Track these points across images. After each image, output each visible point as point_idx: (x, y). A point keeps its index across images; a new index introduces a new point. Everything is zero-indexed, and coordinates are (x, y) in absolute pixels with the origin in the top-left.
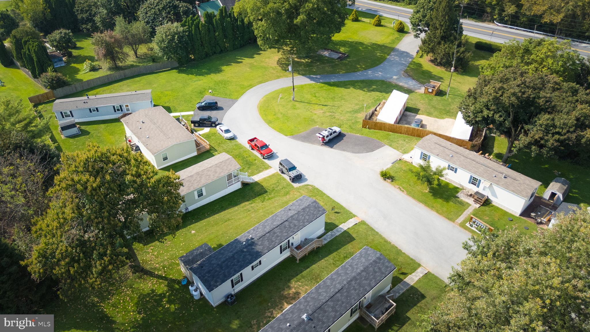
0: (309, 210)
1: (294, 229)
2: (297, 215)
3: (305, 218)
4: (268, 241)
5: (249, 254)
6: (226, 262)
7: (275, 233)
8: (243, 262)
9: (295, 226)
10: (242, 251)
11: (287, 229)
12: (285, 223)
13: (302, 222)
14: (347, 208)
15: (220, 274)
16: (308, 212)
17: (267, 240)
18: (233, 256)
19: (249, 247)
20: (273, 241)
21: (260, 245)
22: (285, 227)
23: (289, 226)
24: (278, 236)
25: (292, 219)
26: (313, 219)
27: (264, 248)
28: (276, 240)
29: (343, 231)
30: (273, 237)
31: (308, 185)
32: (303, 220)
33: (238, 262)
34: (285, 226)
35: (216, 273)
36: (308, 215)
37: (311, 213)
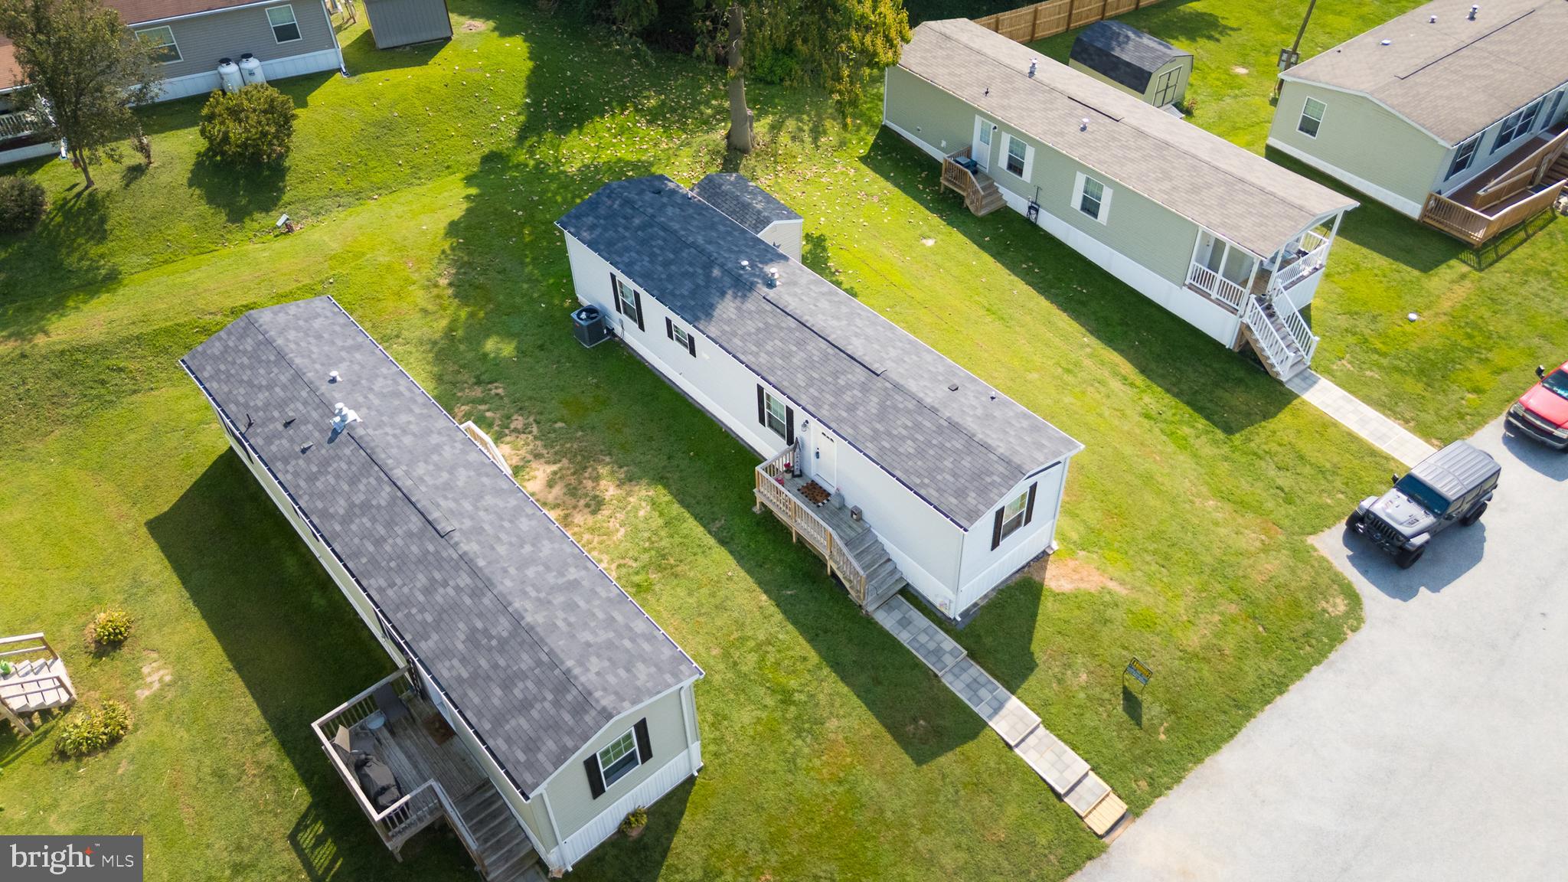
0: (956, 451)
1: (833, 406)
2: (911, 405)
3: (903, 438)
4: (759, 330)
5: (698, 286)
6: (662, 233)
7: (801, 344)
8: (663, 276)
9: (851, 408)
10: (708, 266)
11: (827, 383)
12: (859, 369)
13: (875, 431)
14: (1196, 775)
15: (620, 229)
16: (942, 447)
17: (766, 324)
18: (694, 245)
19: (727, 280)
20: (758, 344)
21: (739, 309)
22: (836, 375)
23: (849, 387)
24: (787, 356)
25: (885, 389)
26: (906, 472)
27: (729, 322)
28: (768, 353)
29: (982, 710)
30: (782, 340)
31: (1354, 599)
32: (889, 434)
33: (666, 264)
34: (844, 372)
35: (623, 221)
36: (921, 453)
37: (941, 459)
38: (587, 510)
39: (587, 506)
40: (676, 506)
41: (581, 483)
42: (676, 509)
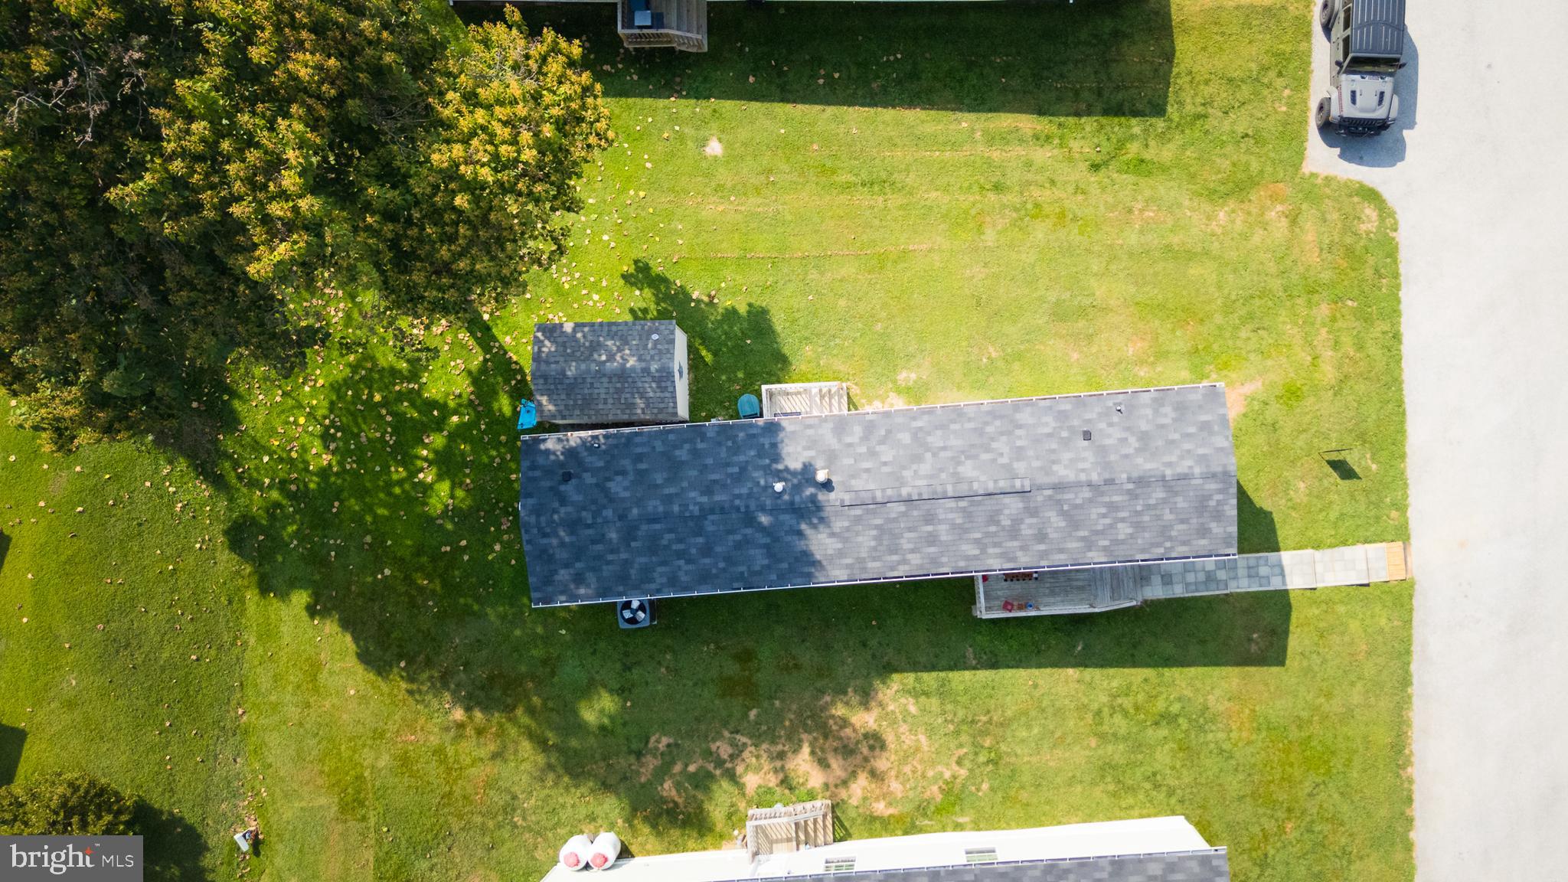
0: (1165, 501)
1: (1023, 548)
2: (1086, 494)
3: (1111, 526)
4: (875, 538)
5: (767, 546)
6: (657, 526)
7: (930, 519)
8: (722, 565)
9: (1041, 537)
10: (750, 520)
11: (995, 534)
12: (1007, 500)
13: (1083, 539)
15: (610, 557)
16: (1148, 507)
17: (877, 527)
18: (705, 512)
19: (785, 517)
20: (894, 550)
21: (833, 535)
22: (993, 519)
23: (1017, 522)
24: (932, 539)
25: (1050, 498)
26: (1143, 551)
27: (841, 554)
28: (912, 551)
30: (910, 529)
32: (1097, 533)
33: (707, 550)
34: (999, 512)
35: (599, 547)
36: (1139, 526)
37: (1159, 517)
38: (877, 752)
39: (872, 748)
40: (925, 676)
41: (841, 738)
42: (930, 679)
